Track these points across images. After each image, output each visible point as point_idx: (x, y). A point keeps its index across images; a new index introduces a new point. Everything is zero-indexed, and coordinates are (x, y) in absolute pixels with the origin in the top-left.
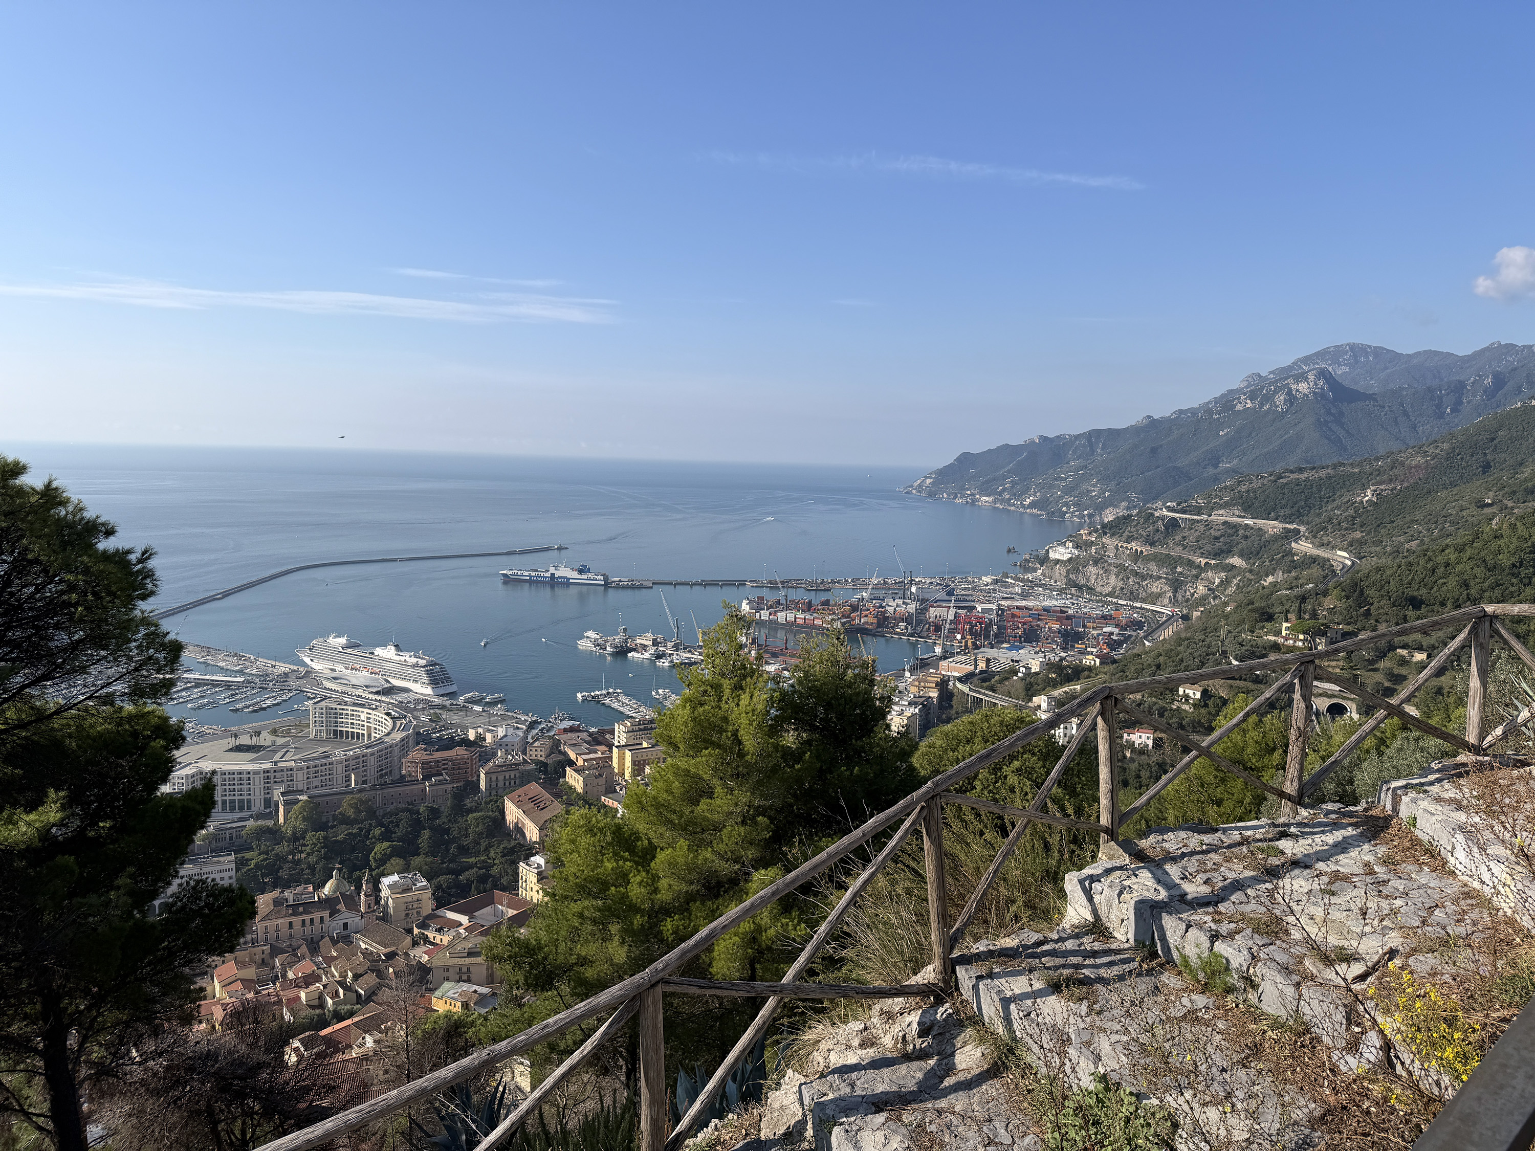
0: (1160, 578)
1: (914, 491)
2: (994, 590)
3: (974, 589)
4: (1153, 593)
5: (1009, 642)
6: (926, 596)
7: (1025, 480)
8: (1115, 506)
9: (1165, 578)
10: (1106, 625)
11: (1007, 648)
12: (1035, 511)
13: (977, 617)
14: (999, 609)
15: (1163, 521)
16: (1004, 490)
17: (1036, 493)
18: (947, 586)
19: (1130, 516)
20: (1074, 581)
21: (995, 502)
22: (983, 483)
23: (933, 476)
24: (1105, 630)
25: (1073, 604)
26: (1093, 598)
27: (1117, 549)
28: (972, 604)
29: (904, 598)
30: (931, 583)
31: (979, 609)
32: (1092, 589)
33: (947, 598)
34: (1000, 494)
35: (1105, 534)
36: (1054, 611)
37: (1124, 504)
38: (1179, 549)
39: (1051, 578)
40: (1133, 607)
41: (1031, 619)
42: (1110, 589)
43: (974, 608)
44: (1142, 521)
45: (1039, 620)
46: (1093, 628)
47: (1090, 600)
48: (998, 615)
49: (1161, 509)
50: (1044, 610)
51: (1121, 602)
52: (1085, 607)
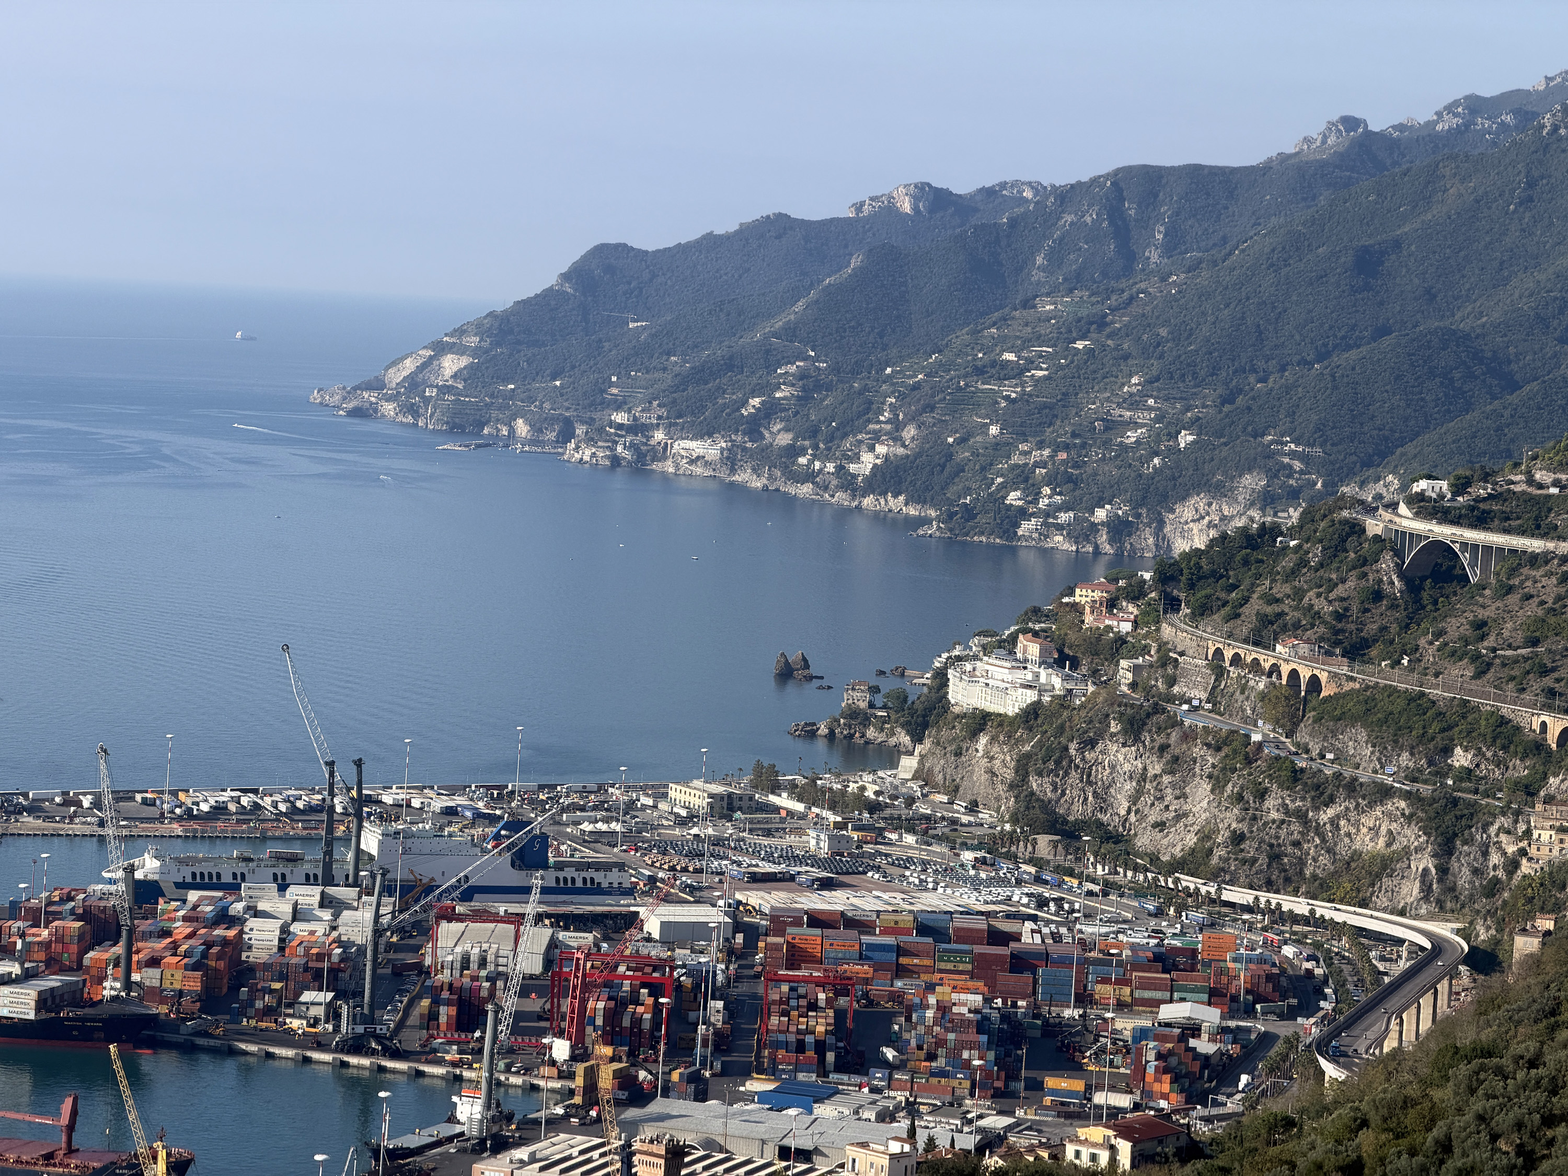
0: (1384, 793)
1: (389, 408)
2: (718, 842)
3: (632, 838)
4: (1356, 855)
5: (772, 1071)
6: (426, 870)
7: (855, 372)
8: (1219, 491)
9: (1407, 795)
10: (1173, 993)
11: (763, 1097)
12: (896, 503)
13: (640, 963)
14: (738, 926)
15: (1399, 554)
16: (770, 411)
17: (898, 426)
18: (515, 825)
19: (1269, 532)
20: (1046, 806)
21: (731, 460)
22: (683, 382)
23: (472, 341)
24: (1168, 1012)
25: (1042, 903)
26: (1126, 876)
27: (1219, 671)
28: (624, 905)
29: (329, 880)
30: (450, 812)
31: (653, 927)
32: (1116, 838)
33: (515, 878)
34: (754, 426)
35: (1173, 605)
36: (966, 936)
37: (1252, 482)
38: (1462, 671)
39: (954, 791)
40: (1279, 916)
41: (865, 969)
42: (1191, 840)
43: (632, 920)
44: (1316, 554)
45: (901, 972)
46: (1121, 1006)
47: (1108, 887)
48: (730, 953)
49: (1393, 506)
50: (923, 929)
51: (1229, 895)
52: (1089, 915)
